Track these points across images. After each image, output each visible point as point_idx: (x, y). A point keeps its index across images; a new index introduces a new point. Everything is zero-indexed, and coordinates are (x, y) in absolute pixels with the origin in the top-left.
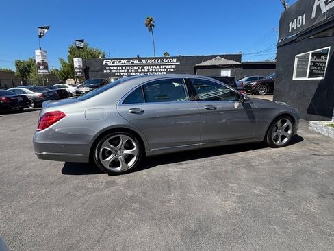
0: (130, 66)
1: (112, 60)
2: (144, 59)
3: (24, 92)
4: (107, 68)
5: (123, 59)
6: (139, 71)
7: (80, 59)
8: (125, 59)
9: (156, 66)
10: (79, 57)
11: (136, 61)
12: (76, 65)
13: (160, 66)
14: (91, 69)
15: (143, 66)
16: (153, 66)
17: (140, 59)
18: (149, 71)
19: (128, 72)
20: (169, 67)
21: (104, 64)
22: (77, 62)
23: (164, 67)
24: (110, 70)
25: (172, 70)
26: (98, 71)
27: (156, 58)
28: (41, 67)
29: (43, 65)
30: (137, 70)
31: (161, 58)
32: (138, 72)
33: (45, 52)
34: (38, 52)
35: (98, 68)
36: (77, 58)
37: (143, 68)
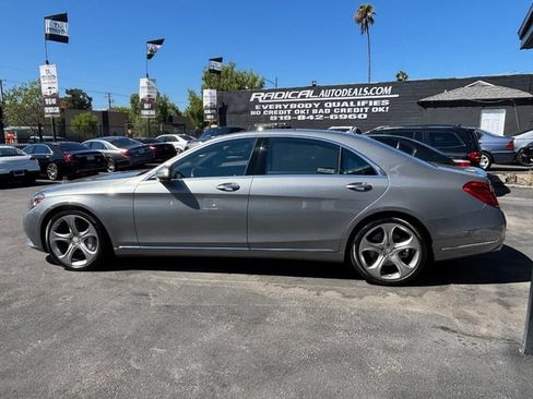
0: (297, 103)
1: (265, 92)
2: (326, 88)
3: (103, 147)
4: (257, 107)
5: (285, 90)
6: (314, 111)
7: (214, 92)
8: (290, 90)
9: (348, 101)
10: (211, 88)
11: (309, 93)
12: (206, 103)
13: (355, 101)
14: (230, 109)
15: (322, 103)
16: (342, 101)
17: (317, 89)
18: (332, 112)
19: (292, 114)
20: (376, 103)
21: (252, 100)
22: (209, 97)
23: (363, 103)
24: (262, 110)
25: (381, 110)
26: (241, 113)
27: (348, 87)
28: (146, 106)
29: (148, 103)
30: (311, 109)
31: (359, 86)
32: (311, 113)
33: (154, 81)
34: (143, 82)
35: (241, 107)
36: (209, 90)
37: (322, 106)
